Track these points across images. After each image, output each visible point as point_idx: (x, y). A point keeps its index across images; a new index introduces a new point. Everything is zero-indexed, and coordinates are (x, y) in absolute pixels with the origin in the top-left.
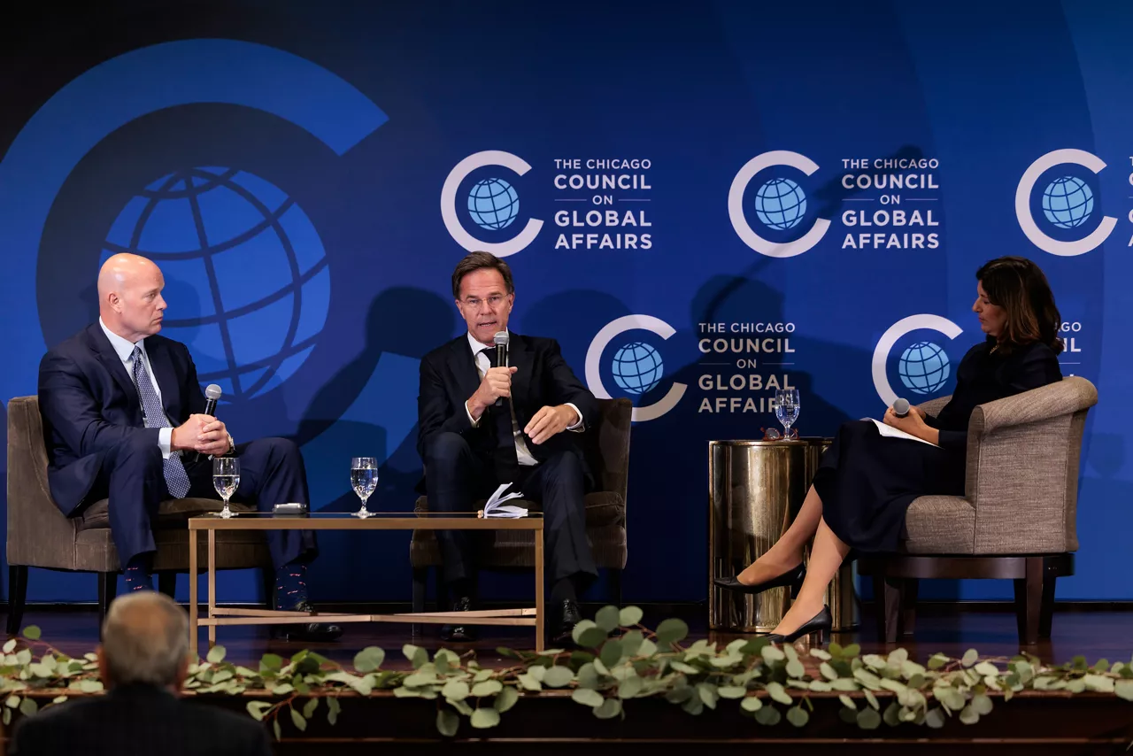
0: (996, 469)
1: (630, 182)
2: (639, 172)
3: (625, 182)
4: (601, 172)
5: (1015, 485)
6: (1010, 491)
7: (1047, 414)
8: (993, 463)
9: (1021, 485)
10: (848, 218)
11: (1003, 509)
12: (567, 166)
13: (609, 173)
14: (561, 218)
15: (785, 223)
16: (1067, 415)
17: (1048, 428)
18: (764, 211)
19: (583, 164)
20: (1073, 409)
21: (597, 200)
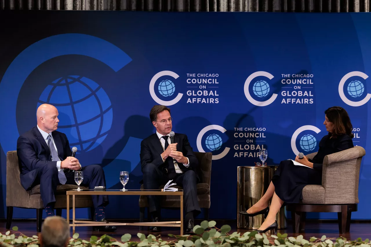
0: (332, 176)
1: (212, 81)
2: (215, 78)
3: (210, 81)
4: (202, 78)
5: (338, 182)
6: (337, 183)
7: (349, 158)
8: (331, 174)
9: (340, 181)
10: (283, 93)
11: (334, 190)
12: (191, 76)
13: (205, 78)
14: (189, 93)
15: (263, 95)
16: (355, 159)
17: (349, 163)
18: (256, 91)
19: (196, 75)
20: (357, 157)
21: (201, 87)
